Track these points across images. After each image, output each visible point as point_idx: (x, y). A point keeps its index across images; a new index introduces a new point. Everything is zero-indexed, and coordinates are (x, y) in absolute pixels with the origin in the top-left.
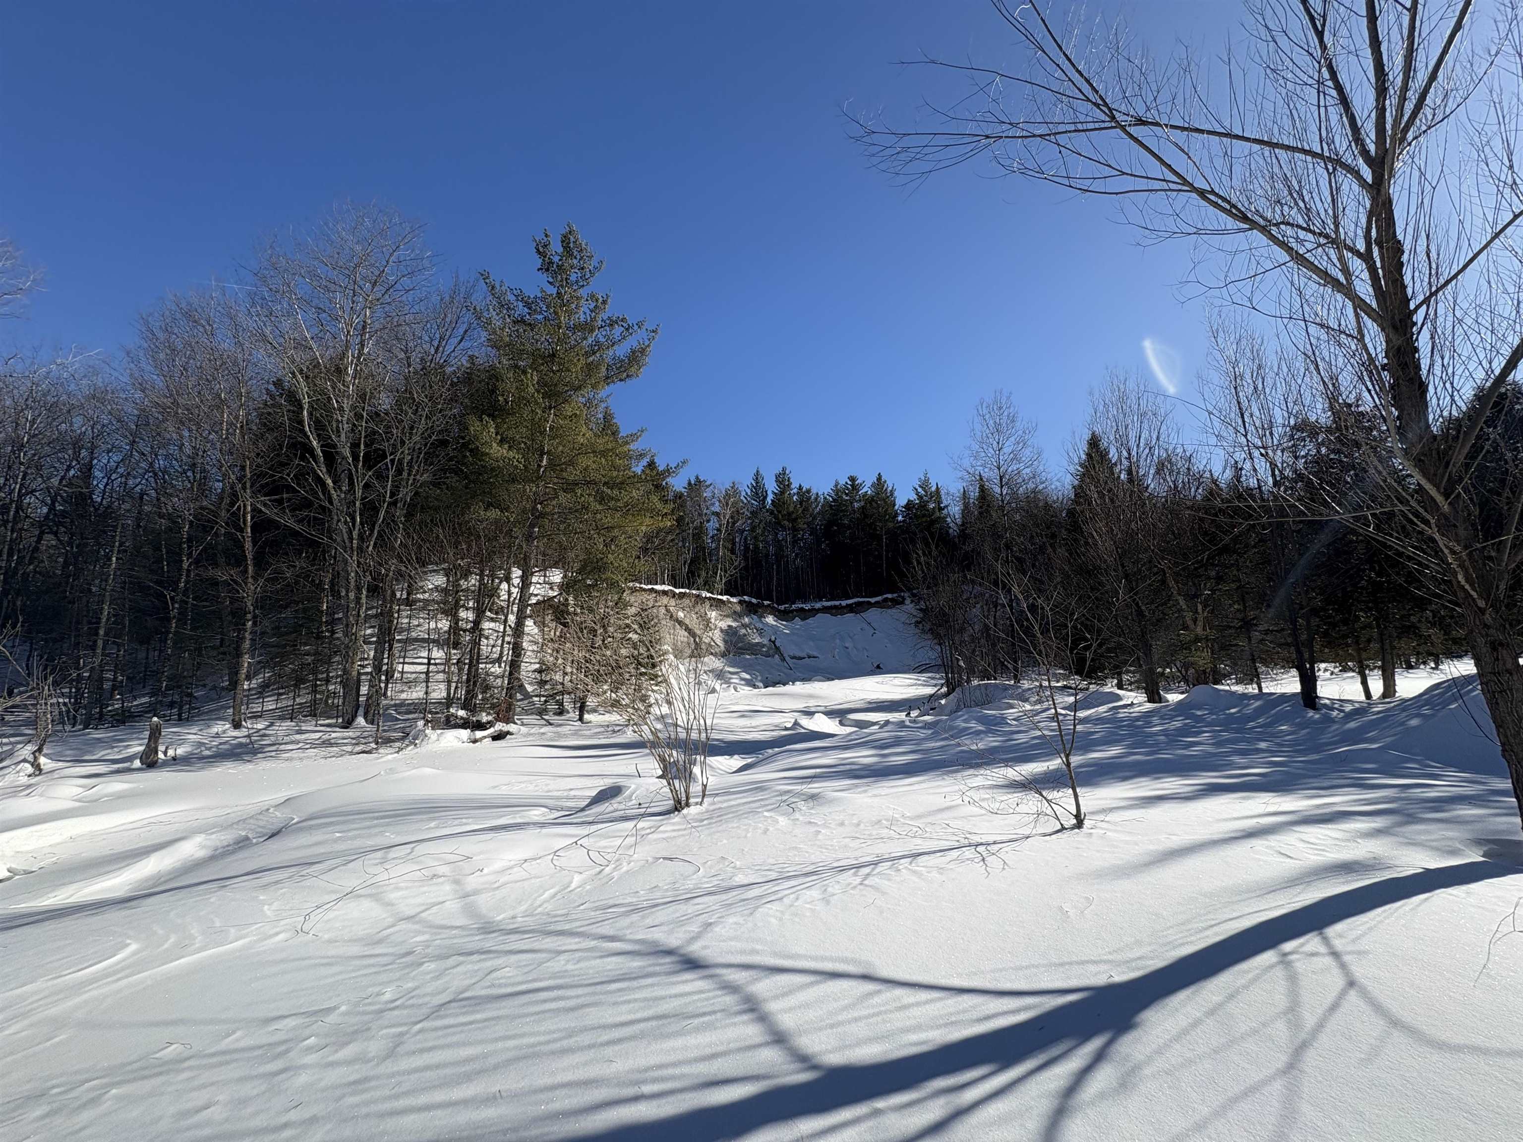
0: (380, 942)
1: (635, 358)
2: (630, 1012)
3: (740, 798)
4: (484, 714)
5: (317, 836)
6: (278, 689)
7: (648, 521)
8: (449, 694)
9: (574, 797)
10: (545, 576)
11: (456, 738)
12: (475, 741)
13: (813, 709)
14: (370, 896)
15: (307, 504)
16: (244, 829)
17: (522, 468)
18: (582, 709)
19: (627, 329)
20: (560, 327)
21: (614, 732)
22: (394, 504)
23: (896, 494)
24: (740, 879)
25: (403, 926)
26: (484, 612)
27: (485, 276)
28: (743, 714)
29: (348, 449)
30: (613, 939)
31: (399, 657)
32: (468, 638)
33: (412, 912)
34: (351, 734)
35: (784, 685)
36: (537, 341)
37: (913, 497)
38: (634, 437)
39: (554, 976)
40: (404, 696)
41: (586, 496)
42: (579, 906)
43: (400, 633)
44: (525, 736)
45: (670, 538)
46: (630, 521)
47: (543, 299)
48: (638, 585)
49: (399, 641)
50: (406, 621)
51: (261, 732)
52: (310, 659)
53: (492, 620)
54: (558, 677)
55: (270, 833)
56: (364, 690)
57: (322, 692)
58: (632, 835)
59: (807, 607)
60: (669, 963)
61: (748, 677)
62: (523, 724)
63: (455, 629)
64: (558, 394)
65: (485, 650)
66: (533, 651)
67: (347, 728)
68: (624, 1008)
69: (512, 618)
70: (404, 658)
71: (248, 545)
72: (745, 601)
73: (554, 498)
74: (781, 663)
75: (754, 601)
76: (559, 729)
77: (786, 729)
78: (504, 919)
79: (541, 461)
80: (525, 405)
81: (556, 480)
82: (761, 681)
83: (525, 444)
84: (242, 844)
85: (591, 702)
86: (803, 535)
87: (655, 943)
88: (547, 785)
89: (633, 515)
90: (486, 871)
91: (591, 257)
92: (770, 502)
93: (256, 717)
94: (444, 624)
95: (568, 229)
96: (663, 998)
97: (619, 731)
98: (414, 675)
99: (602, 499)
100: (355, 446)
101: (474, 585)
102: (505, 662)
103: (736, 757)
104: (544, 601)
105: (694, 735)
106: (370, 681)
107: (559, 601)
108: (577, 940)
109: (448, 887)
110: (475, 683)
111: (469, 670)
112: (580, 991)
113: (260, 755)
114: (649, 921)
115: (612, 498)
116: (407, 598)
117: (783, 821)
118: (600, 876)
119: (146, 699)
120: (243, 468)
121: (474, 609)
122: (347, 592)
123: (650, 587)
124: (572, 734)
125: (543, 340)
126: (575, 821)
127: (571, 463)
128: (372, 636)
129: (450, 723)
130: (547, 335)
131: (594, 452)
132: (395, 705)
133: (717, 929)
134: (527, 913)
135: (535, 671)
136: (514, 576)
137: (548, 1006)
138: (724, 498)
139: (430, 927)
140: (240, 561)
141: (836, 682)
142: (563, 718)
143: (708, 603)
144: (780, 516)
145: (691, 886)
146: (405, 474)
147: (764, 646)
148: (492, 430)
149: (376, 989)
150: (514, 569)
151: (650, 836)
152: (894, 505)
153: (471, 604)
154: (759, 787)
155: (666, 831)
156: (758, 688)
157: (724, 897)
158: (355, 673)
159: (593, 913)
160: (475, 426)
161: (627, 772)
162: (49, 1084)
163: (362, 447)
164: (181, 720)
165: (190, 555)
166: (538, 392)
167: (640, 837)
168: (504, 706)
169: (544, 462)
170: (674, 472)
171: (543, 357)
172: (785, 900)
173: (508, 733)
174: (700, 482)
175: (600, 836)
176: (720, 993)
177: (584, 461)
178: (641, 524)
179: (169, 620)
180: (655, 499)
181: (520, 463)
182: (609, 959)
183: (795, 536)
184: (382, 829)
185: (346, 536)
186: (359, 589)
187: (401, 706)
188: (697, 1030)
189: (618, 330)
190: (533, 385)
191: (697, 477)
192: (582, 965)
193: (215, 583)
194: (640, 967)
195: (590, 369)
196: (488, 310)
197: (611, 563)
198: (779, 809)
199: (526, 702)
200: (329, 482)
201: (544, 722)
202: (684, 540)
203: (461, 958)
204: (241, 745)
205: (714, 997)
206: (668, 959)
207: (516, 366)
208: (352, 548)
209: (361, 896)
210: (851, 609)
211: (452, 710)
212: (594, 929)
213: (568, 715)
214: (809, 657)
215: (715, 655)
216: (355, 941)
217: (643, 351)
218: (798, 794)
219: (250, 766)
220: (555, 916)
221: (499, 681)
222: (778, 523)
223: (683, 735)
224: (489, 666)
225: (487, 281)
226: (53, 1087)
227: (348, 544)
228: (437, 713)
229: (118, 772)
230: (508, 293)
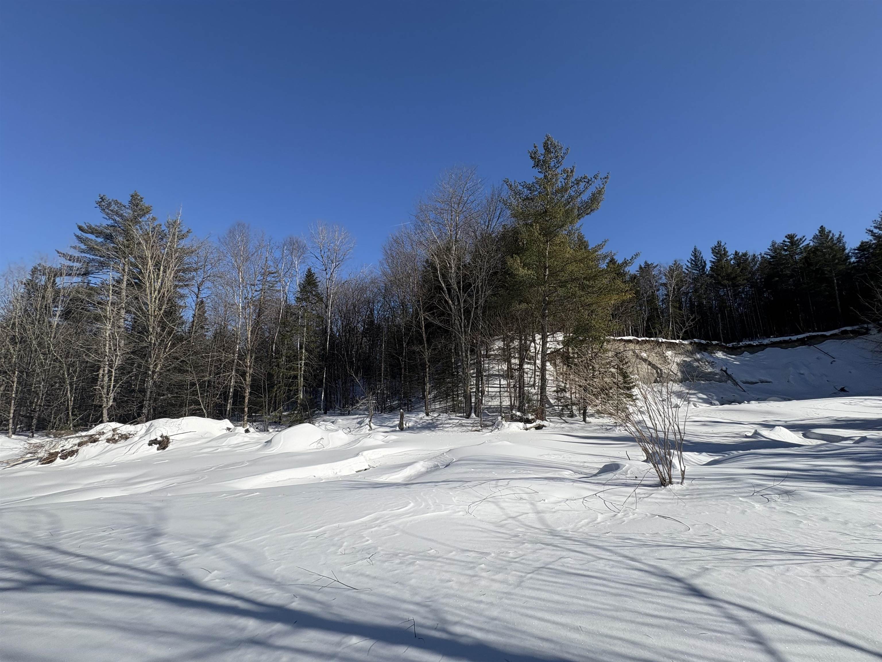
0: (502, 526)
1: (595, 199)
2: (655, 609)
3: (715, 484)
4: (530, 415)
5: (464, 469)
6: (440, 399)
7: (615, 297)
8: (511, 403)
9: (587, 467)
10: (553, 337)
11: (517, 427)
12: (527, 429)
13: (772, 423)
14: (493, 502)
15: (443, 314)
16: (436, 461)
17: (536, 278)
18: (585, 414)
19: (588, 182)
20: (547, 195)
21: (607, 430)
22: (476, 308)
23: (844, 240)
24: (726, 543)
25: (510, 521)
26: (524, 359)
27: (506, 182)
28: (704, 424)
29: (456, 285)
30: (632, 559)
31: (486, 384)
32: (517, 374)
33: (514, 515)
34: (470, 421)
35: (740, 403)
36: (536, 207)
37: (868, 238)
38: (600, 247)
39: (598, 571)
40: (490, 404)
41: (573, 287)
42: (605, 533)
43: (485, 372)
44: (553, 428)
45: (631, 305)
46: (603, 299)
47: (537, 183)
48: (613, 338)
49: (485, 376)
50: (487, 365)
51: (436, 418)
52: (450, 385)
53: (528, 363)
54: (568, 395)
55: (446, 464)
56: (473, 400)
57: (456, 401)
58: (633, 497)
59: (755, 343)
60: (678, 587)
61: (705, 397)
62: (551, 422)
63: (510, 369)
64: (551, 233)
65: (526, 379)
66: (552, 380)
67: (468, 418)
68: (650, 605)
69: (538, 362)
70: (488, 384)
71: (424, 335)
72: (695, 343)
73: (555, 292)
74: (735, 387)
75: (703, 342)
76: (572, 426)
77: (747, 437)
78: (561, 530)
79: (545, 272)
80: (534, 243)
81: (555, 282)
82: (717, 400)
83: (536, 265)
84: (436, 468)
85: (590, 410)
86: (744, 289)
87: (662, 570)
88: (570, 458)
89: (605, 295)
90: (546, 501)
91: (561, 149)
92: (709, 269)
93: (434, 411)
94: (505, 367)
95: (546, 138)
96: (677, 608)
97: (610, 429)
98: (494, 393)
99: (583, 288)
100: (458, 283)
101: (517, 345)
102: (538, 386)
103: (704, 454)
104: (555, 352)
105: (671, 437)
106: (475, 396)
107: (563, 351)
108: (608, 554)
109: (528, 506)
110: (523, 398)
111: (519, 391)
112: (617, 585)
113: (437, 429)
114: (657, 555)
115: (590, 287)
116: (487, 354)
117: (758, 507)
118: (615, 518)
119: (397, 402)
120: (419, 301)
121: (519, 358)
122: (462, 353)
123: (620, 338)
124: (580, 429)
125: (539, 205)
126: (593, 481)
127: (562, 270)
128: (473, 373)
129: (513, 419)
130: (541, 201)
131: (575, 261)
132: (487, 408)
133: (714, 574)
134: (574, 530)
135: (554, 391)
136: (536, 338)
137: (598, 588)
138: (669, 272)
139: (523, 525)
140: (421, 342)
141: (794, 402)
142: (573, 419)
143: (664, 346)
144: (720, 278)
145: (686, 539)
146: (480, 292)
147: (716, 374)
148: (519, 261)
149: (506, 550)
150: (536, 335)
151: (645, 499)
152: (844, 249)
153: (517, 356)
154: (731, 478)
155: (657, 498)
156: (715, 405)
157: (715, 552)
158: (469, 392)
159: (615, 540)
160: (510, 261)
161: (620, 456)
162: (399, 551)
163: (461, 283)
164: (409, 411)
165: (405, 341)
166: (540, 234)
167: (638, 499)
168: (540, 411)
169: (547, 273)
170: (630, 263)
171: (540, 215)
172: (775, 568)
173: (543, 426)
174: (648, 265)
175: (610, 493)
176: (726, 620)
177: (570, 268)
178: (610, 299)
179: (401, 369)
180: (619, 282)
181: (535, 276)
182: (633, 572)
183: (735, 291)
184: (491, 470)
185: (459, 326)
186: (466, 351)
187: (489, 408)
188: (710, 639)
189: (582, 185)
190: (537, 232)
191: (646, 262)
192: (614, 570)
193: (414, 352)
194: (656, 583)
195: (568, 213)
196: (510, 198)
197: (594, 325)
198: (753, 497)
199: (551, 409)
200: (450, 302)
201: (563, 421)
202: (641, 306)
203: (543, 546)
204: (429, 423)
205: (720, 622)
206: (676, 584)
207: (527, 224)
208: (462, 332)
209: (490, 502)
210: (802, 342)
211: (514, 412)
212: (618, 550)
213: (576, 418)
214: (762, 382)
215: (674, 381)
216: (491, 523)
217: (600, 192)
218: (772, 489)
219: (434, 433)
220: (591, 536)
221: (535, 397)
222: (719, 283)
223: (661, 435)
224: (530, 388)
225: (508, 183)
226: (400, 553)
227: (460, 330)
228: (506, 413)
229: (392, 431)
230: (519, 186)
